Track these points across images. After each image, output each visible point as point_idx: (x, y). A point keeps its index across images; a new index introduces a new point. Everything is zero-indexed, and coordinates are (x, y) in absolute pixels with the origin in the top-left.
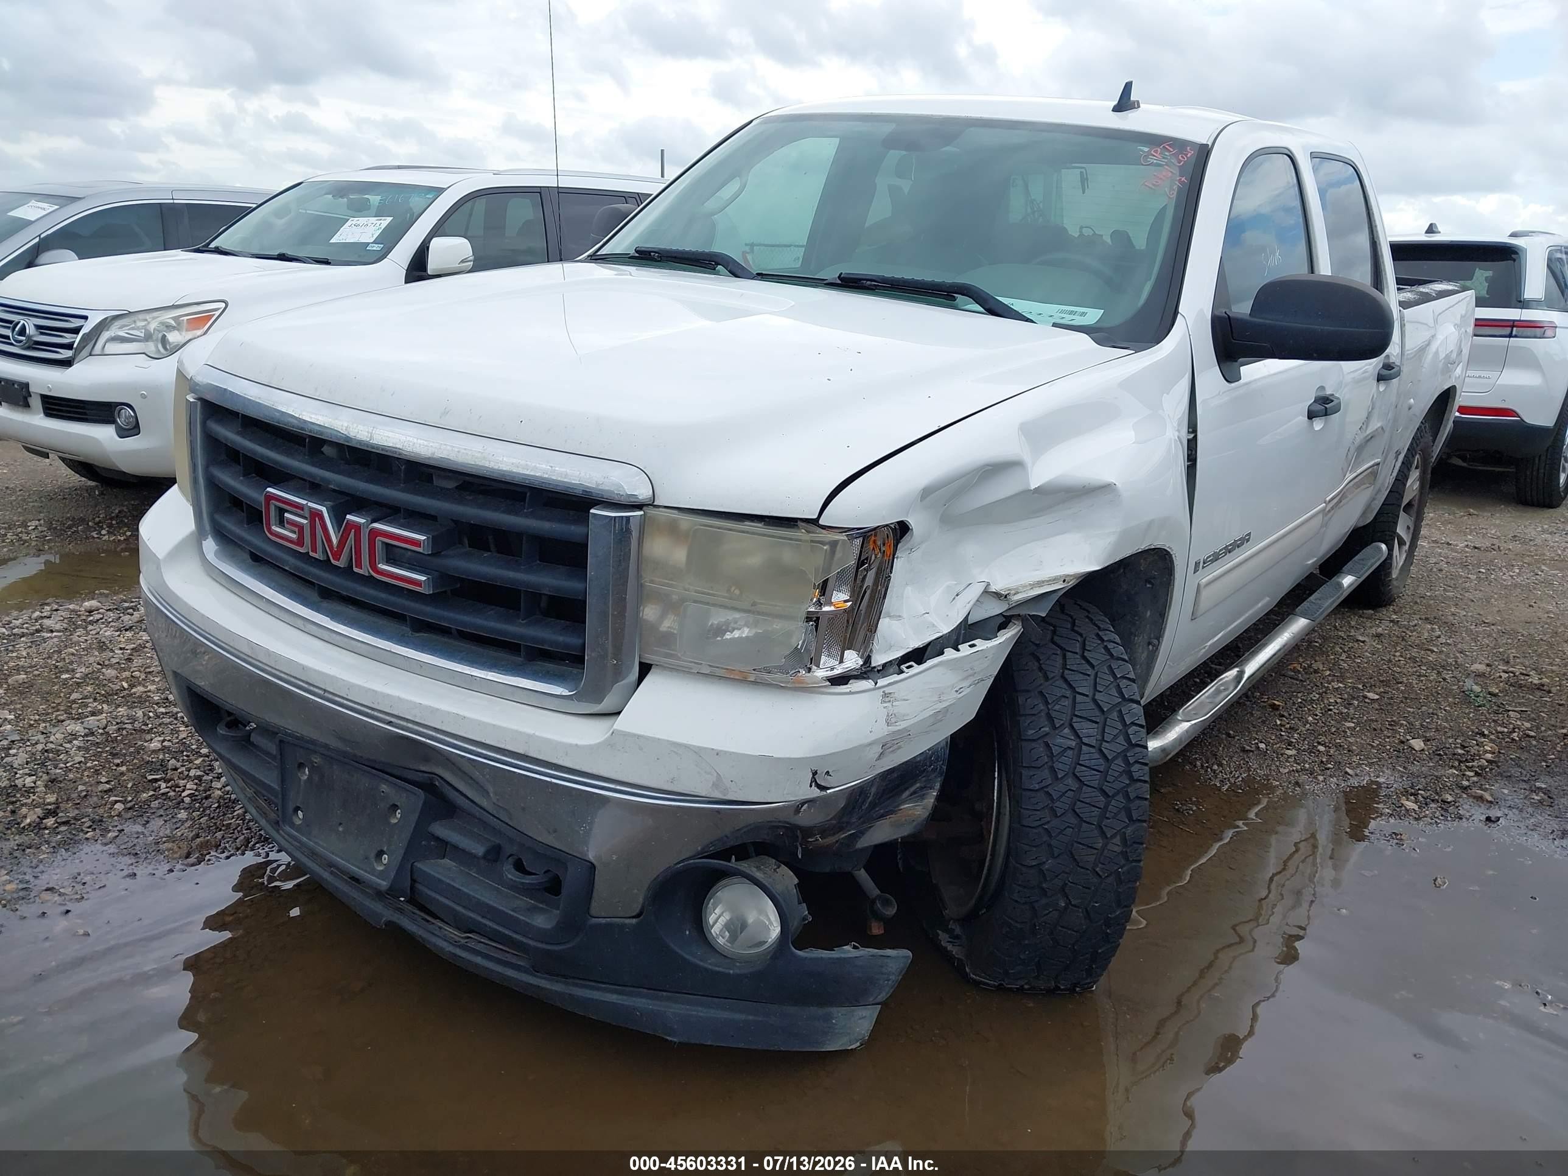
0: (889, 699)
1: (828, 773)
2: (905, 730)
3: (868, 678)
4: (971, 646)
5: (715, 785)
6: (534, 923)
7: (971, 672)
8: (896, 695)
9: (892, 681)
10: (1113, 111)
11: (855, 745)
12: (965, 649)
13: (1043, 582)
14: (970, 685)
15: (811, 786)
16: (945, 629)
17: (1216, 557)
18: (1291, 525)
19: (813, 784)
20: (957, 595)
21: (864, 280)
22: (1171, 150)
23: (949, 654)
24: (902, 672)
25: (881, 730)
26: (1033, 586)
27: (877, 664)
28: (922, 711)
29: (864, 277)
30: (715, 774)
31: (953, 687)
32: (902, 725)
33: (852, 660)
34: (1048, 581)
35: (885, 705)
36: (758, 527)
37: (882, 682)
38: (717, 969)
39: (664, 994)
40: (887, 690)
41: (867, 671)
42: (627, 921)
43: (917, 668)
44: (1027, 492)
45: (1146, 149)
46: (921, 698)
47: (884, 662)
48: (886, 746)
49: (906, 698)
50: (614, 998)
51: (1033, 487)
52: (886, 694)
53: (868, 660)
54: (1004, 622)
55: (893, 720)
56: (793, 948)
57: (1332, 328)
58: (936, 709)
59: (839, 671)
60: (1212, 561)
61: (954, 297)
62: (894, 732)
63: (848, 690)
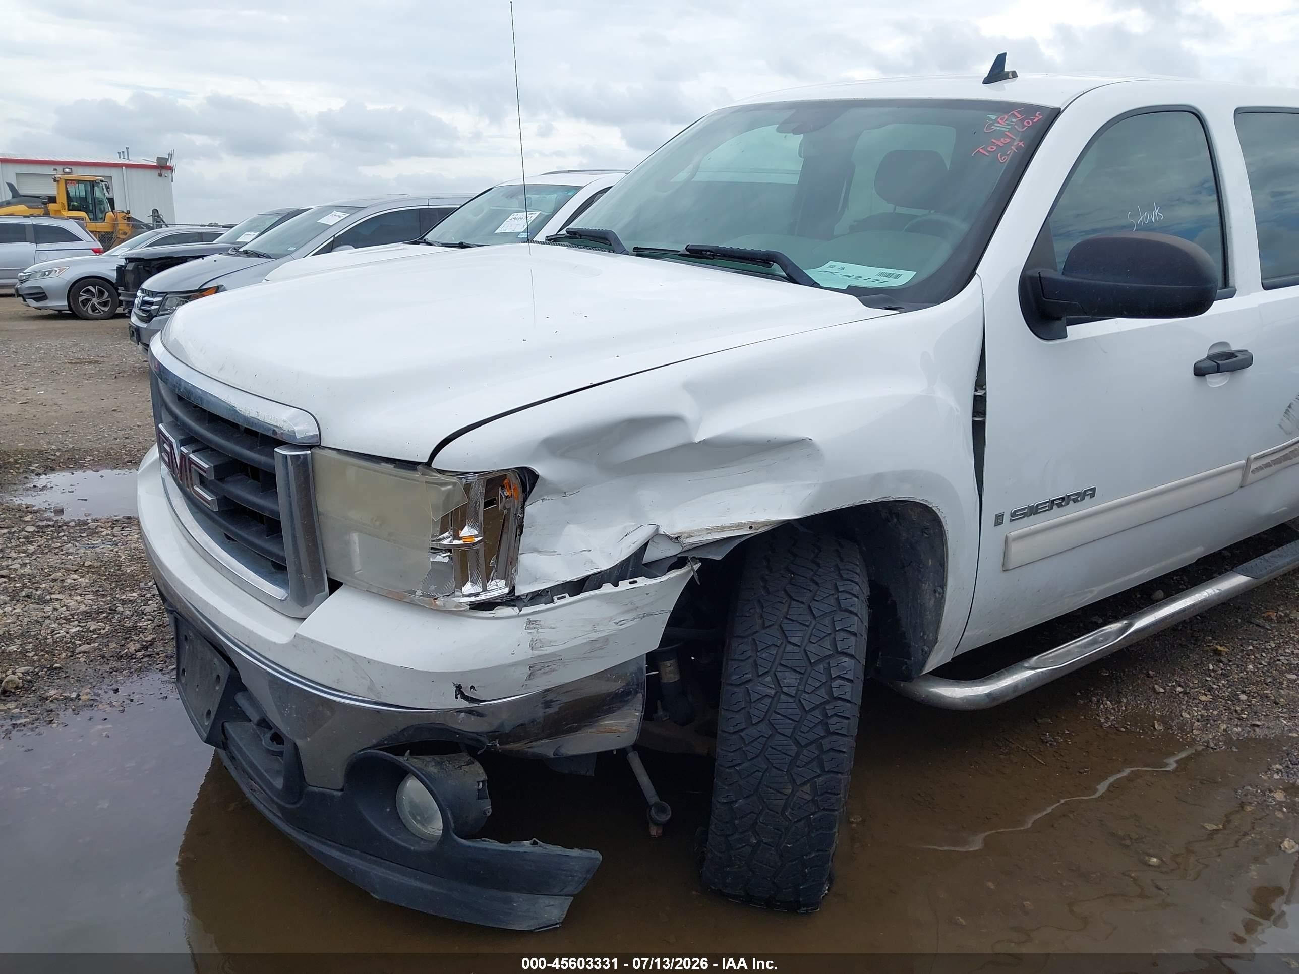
0: (534, 625)
1: (472, 687)
2: (552, 654)
3: (515, 606)
4: (630, 583)
5: (371, 688)
6: (274, 784)
7: (630, 606)
8: (541, 623)
9: (537, 610)
10: (983, 83)
11: (496, 664)
12: (624, 585)
13: (724, 528)
14: (634, 619)
15: (457, 698)
16: (605, 565)
17: (1033, 511)
18: (1177, 482)
19: (459, 696)
20: (626, 536)
21: (704, 250)
22: (1019, 116)
23: (608, 588)
24: (553, 601)
25: (524, 653)
26: (710, 531)
27: (522, 594)
28: (572, 639)
29: (705, 248)
30: (369, 679)
31: (611, 618)
32: (548, 650)
33: (497, 588)
34: (729, 527)
35: (530, 631)
36: (390, 467)
37: (525, 610)
38: (403, 844)
39: (372, 857)
40: (532, 618)
41: (511, 600)
42: (336, 793)
43: (568, 599)
44: (691, 446)
45: (994, 117)
46: (570, 627)
47: (528, 592)
48: (534, 669)
49: (553, 626)
50: (335, 854)
51: (697, 440)
52: (530, 621)
53: (512, 591)
54: (679, 562)
55: (538, 645)
56: (456, 837)
57: (1145, 285)
58: (589, 638)
59: (483, 597)
60: (1026, 515)
61: (770, 264)
62: (540, 656)
63: (492, 615)
